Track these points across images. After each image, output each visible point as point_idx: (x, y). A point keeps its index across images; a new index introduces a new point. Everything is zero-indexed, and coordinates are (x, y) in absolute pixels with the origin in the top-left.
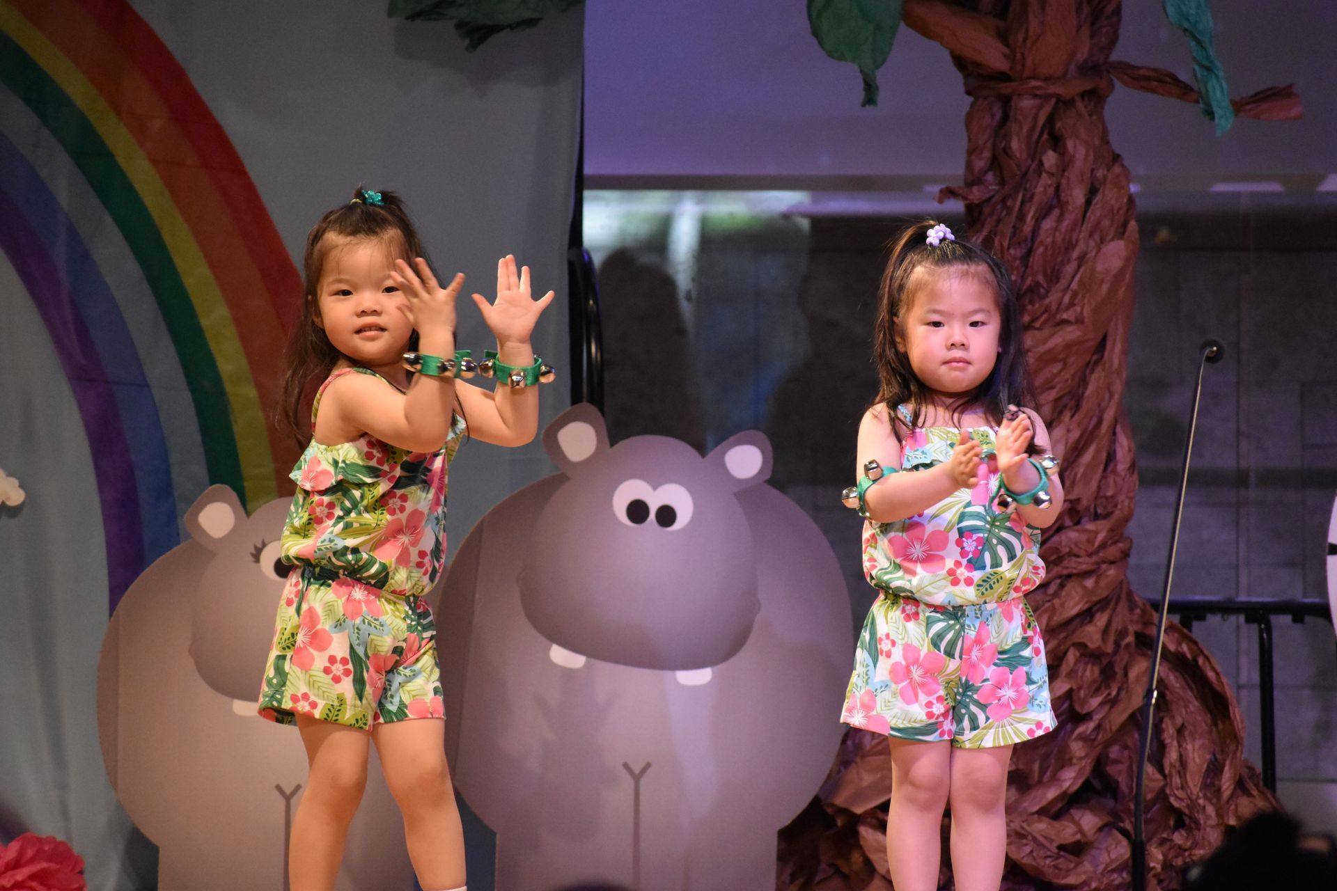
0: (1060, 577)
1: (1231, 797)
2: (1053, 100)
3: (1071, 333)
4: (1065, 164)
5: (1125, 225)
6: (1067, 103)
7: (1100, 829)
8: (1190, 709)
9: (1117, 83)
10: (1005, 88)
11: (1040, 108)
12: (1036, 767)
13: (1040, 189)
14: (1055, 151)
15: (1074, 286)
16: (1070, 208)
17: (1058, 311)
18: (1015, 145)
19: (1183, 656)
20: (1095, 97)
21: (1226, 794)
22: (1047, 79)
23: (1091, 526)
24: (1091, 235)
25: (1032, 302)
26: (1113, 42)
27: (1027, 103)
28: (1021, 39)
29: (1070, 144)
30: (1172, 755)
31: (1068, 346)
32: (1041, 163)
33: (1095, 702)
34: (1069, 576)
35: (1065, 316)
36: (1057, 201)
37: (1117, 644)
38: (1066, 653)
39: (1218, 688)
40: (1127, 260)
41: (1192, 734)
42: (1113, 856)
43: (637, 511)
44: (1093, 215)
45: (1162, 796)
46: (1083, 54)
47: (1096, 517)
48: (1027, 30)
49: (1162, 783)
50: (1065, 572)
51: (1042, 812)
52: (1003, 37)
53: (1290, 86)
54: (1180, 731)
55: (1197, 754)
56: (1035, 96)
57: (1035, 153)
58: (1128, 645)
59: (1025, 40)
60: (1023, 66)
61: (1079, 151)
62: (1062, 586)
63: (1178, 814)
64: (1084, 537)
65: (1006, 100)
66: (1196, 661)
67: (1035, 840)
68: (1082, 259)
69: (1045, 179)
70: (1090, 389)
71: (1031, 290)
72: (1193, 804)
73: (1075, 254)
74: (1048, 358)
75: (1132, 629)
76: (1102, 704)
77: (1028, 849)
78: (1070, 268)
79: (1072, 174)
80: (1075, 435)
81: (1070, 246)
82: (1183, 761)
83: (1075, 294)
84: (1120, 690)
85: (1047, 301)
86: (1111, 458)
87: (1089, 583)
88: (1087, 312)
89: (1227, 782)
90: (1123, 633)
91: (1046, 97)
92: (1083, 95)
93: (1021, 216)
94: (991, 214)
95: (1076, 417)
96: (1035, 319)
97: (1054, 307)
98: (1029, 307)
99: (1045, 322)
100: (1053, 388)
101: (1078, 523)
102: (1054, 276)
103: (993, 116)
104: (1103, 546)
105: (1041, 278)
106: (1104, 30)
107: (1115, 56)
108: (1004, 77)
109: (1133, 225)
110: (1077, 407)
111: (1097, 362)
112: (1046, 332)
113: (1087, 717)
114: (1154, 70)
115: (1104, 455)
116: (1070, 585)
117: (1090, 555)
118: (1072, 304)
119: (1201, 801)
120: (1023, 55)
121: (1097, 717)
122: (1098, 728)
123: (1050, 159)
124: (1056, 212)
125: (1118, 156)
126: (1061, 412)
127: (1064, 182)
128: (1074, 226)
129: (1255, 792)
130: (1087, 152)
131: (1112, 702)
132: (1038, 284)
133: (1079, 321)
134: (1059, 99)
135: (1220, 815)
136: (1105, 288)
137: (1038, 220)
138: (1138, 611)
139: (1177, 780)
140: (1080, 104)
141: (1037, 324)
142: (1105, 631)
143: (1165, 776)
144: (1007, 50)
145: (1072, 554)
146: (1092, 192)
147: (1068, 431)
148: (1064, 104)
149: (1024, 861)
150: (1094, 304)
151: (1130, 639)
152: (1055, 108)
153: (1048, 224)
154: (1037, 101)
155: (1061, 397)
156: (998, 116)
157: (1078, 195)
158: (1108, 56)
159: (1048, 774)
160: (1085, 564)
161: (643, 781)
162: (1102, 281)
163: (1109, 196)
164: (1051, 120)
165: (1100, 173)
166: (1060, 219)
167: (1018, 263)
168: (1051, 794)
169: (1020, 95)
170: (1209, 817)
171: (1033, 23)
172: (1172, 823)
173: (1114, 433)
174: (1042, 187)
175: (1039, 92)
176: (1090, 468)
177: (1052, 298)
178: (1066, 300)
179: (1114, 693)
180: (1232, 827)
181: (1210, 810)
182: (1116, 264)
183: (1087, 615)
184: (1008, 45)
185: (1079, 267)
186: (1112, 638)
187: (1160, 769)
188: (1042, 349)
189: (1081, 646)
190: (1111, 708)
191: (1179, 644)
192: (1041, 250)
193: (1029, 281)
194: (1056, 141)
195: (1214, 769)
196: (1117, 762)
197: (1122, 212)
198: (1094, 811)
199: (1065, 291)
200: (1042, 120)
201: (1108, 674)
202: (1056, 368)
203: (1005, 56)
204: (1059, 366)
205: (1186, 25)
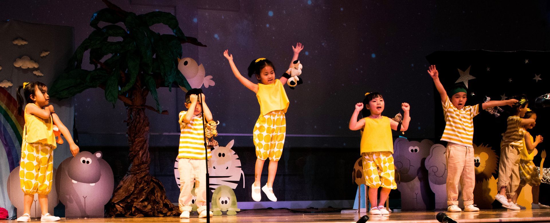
0: (141, 171)
1: (164, 200)
3: (142, 139)
4: (140, 117)
7: (147, 204)
8: (157, 189)
9: (146, 108)
11: (136, 110)
12: (139, 196)
15: (142, 132)
18: (133, 114)
19: (157, 182)
20: (143, 110)
22: (137, 106)
24: (144, 126)
29: (141, 114)
33: (146, 187)
35: (141, 136)
36: (139, 122)
38: (142, 181)
39: (162, 186)
41: (158, 192)
43: (84, 161)
44: (144, 124)
45: (155, 200)
46: (142, 103)
47: (145, 164)
51: (140, 202)
52: (131, 100)
53: (167, 110)
54: (157, 192)
55: (159, 194)
56: (136, 108)
57: (136, 115)
58: (150, 181)
59: (134, 101)
60: (134, 104)
61: (142, 116)
62: (141, 173)
63: (157, 202)
64: (144, 166)
65: (132, 109)
66: (159, 182)
68: (143, 129)
69: (137, 119)
70: (144, 146)
73: (142, 128)
75: (150, 179)
76: (147, 188)
78: (141, 130)
81: (141, 128)
82: (157, 195)
84: (149, 186)
85: (139, 134)
86: (147, 156)
87: (145, 172)
89: (163, 198)
93: (135, 124)
94: (130, 124)
96: (137, 137)
100: (139, 146)
102: (139, 132)
103: (130, 111)
104: (147, 167)
106: (144, 101)
107: (146, 104)
108: (132, 106)
110: (143, 149)
111: (145, 143)
112: (139, 138)
113: (145, 190)
114: (151, 107)
116: (143, 172)
117: (145, 168)
118: (142, 135)
119: (160, 200)
121: (147, 189)
122: (147, 191)
123: (138, 116)
124: (139, 123)
125: (147, 117)
127: (140, 119)
131: (148, 188)
133: (143, 137)
135: (163, 202)
138: (151, 176)
140: (141, 110)
143: (155, 197)
144: (132, 102)
145: (142, 168)
146: (144, 121)
147: (142, 152)
150: (145, 135)
152: (138, 110)
153: (138, 125)
155: (141, 147)
157: (142, 121)
159: (141, 197)
160: (144, 170)
161: (86, 199)
162: (146, 132)
163: (146, 121)
165: (145, 119)
166: (140, 124)
167: (134, 130)
168: (141, 199)
170: (161, 202)
171: (135, 99)
173: (148, 153)
176: (145, 157)
182: (147, 130)
183: (145, 177)
186: (148, 180)
188: (138, 141)
189: (144, 180)
191: (156, 180)
192: (137, 128)
193: (136, 132)
194: (139, 114)
195: (161, 196)
196: (149, 196)
197: (148, 124)
198: (147, 202)
201: (148, 184)
202: (140, 144)
205: (155, 99)
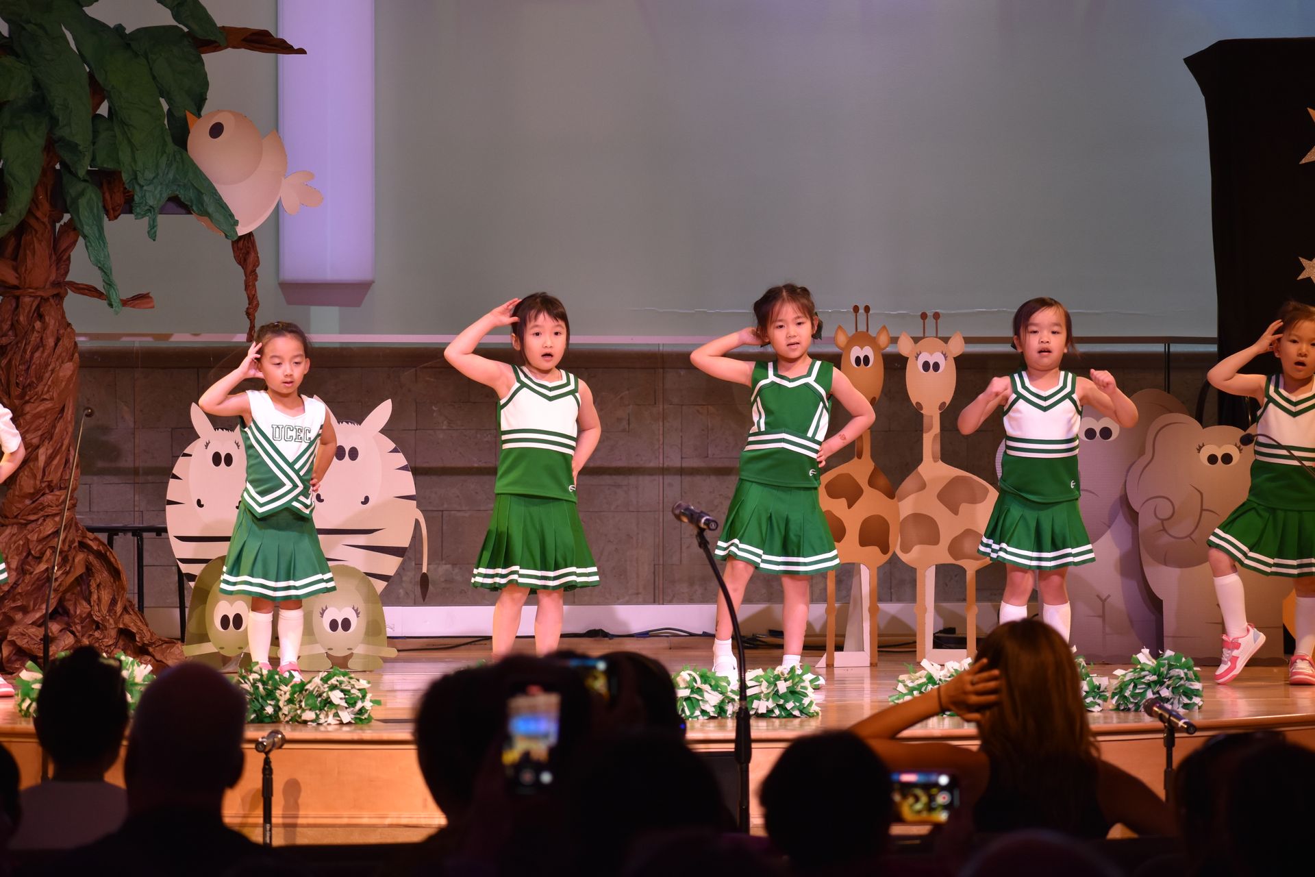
0: (43, 516)
1: (121, 614)
2: (39, 298)
3: (48, 405)
4: (45, 328)
5: (73, 355)
6: (47, 300)
7: (61, 631)
8: (102, 575)
9: (69, 290)
10: (17, 293)
11: (33, 301)
12: (32, 603)
13: (33, 339)
14: (40, 321)
15: (49, 383)
16: (48, 347)
17: (41, 395)
18: (21, 318)
19: (101, 551)
20: (60, 297)
21: (118, 614)
22: (36, 289)
23: (58, 493)
24: (57, 360)
25: (30, 391)
26: (67, 272)
27: (27, 300)
28: (23, 270)
29: (47, 318)
30: (95, 597)
31: (47, 410)
32: (34, 327)
33: (60, 573)
34: (48, 516)
35: (45, 397)
36: (41, 344)
37: (70, 546)
38: (46, 551)
39: (116, 566)
40: (74, 371)
41: (104, 587)
42: (67, 642)
44: (58, 351)
45: (90, 615)
46: (53, 277)
47: (61, 489)
48: (26, 266)
49: (90, 610)
50: (46, 514)
51: (33, 623)
52: (16, 269)
53: (148, 294)
54: (98, 586)
55: (106, 597)
56: (31, 296)
57: (31, 322)
58: (75, 547)
59: (26, 270)
60: (25, 282)
61: (51, 322)
62: (44, 520)
63: (97, 623)
64: (55, 498)
65: (17, 298)
66: (106, 554)
67: (29, 636)
68: (53, 371)
69: (35, 334)
70: (57, 430)
71: (29, 385)
72: (104, 619)
73: (50, 368)
74: (37, 416)
75: (77, 540)
76: (62, 574)
77: (26, 640)
78: (47, 375)
79: (48, 332)
80: (50, 451)
81: (47, 365)
82: (99, 599)
83: (50, 386)
84: (70, 567)
85: (37, 390)
86: (67, 461)
87: (57, 519)
88: (55, 395)
89: (119, 608)
90: (72, 542)
91: (36, 297)
92: (53, 296)
93: (25, 351)
94: (11, 350)
95: (51, 443)
96: (31, 399)
97: (40, 393)
98: (29, 393)
99: (35, 400)
100: (40, 429)
101: (52, 491)
102: (40, 379)
103: (12, 306)
104: (64, 502)
105: (34, 380)
106: (63, 267)
107: (68, 278)
108: (16, 287)
109: (76, 355)
110: (51, 438)
111: (60, 418)
112: (36, 404)
113: (56, 580)
114: (86, 285)
115: (64, 460)
116: (48, 520)
117: (57, 506)
118: (48, 391)
119: (107, 617)
120: (25, 278)
121: (60, 580)
122: (60, 585)
123: (38, 325)
124: (41, 349)
125: (70, 324)
126: (44, 441)
127: (44, 335)
128: (49, 356)
129: (132, 613)
130: (55, 322)
131: (67, 573)
132: (33, 382)
133: (52, 399)
134: (42, 298)
135: (116, 623)
136: (64, 383)
137: (32, 353)
138: (80, 531)
139: (96, 608)
140: (51, 300)
141: (32, 401)
142: (64, 541)
143: (91, 607)
144: (17, 275)
145: (49, 506)
146: (58, 341)
147: (47, 449)
148: (45, 300)
149: (25, 646)
150: (58, 391)
151: (76, 544)
152: (40, 301)
153: (37, 355)
154: (32, 299)
155: (44, 434)
156: (14, 305)
157: (51, 342)
158: (65, 279)
159: (37, 606)
160: (54, 510)
162: (62, 380)
163: (65, 342)
164: (38, 307)
165: (61, 332)
166: (43, 352)
167: (23, 373)
168: (38, 615)
169: (24, 296)
170: (111, 624)
171: (29, 263)
172: (94, 627)
173: (69, 450)
174: (34, 338)
175: (33, 295)
176: (57, 467)
177: (39, 388)
178: (46, 389)
179: (68, 569)
180: (121, 628)
181: (111, 621)
182: (69, 373)
183: (55, 534)
184: (18, 273)
185: (52, 374)
186: (67, 544)
187: (89, 603)
188: (35, 412)
189: (53, 547)
190: (67, 575)
191: (99, 546)
192: (34, 367)
193: (29, 381)
194: (41, 317)
195: (114, 602)
196: (69, 600)
197: (71, 350)
198: (58, 623)
199: (45, 385)
200: (34, 308)
201: (65, 560)
202: (41, 421)
203: (17, 278)
204: (43, 419)
205: (99, 265)
